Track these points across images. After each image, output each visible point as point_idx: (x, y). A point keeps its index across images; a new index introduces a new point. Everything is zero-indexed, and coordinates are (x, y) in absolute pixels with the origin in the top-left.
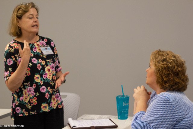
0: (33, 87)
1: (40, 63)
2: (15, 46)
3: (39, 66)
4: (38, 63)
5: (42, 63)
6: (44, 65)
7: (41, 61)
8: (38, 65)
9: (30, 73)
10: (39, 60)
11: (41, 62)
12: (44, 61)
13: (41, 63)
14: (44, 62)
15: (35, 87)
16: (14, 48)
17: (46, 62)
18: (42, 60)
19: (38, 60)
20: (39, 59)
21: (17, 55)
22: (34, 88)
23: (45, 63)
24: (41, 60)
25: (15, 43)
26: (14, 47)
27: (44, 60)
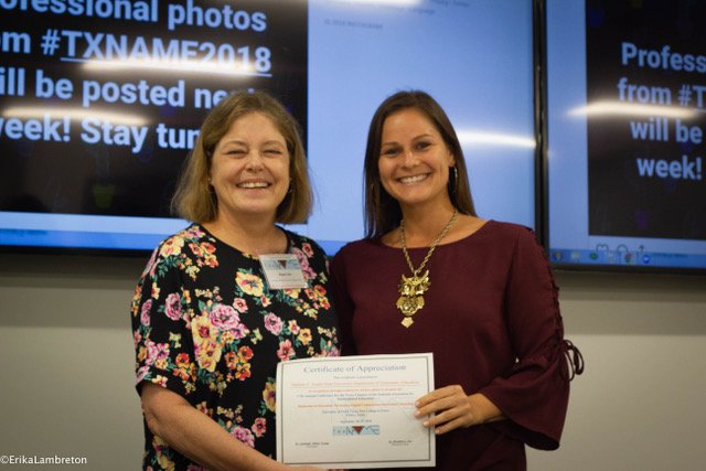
0: (254, 428)
1: (292, 338)
2: (206, 257)
3: (286, 349)
4: (285, 337)
5: (301, 338)
6: (306, 348)
7: (298, 328)
8: (282, 344)
9: (248, 370)
10: (290, 322)
11: (295, 333)
12: (308, 331)
13: (296, 336)
14: (306, 335)
15: (264, 431)
16: (200, 263)
17: (314, 333)
18: (302, 328)
19: (287, 325)
20: (291, 319)
21: (211, 291)
22: (258, 436)
23: (310, 339)
24: (298, 324)
25: (208, 244)
26: (203, 259)
27: (307, 327)
